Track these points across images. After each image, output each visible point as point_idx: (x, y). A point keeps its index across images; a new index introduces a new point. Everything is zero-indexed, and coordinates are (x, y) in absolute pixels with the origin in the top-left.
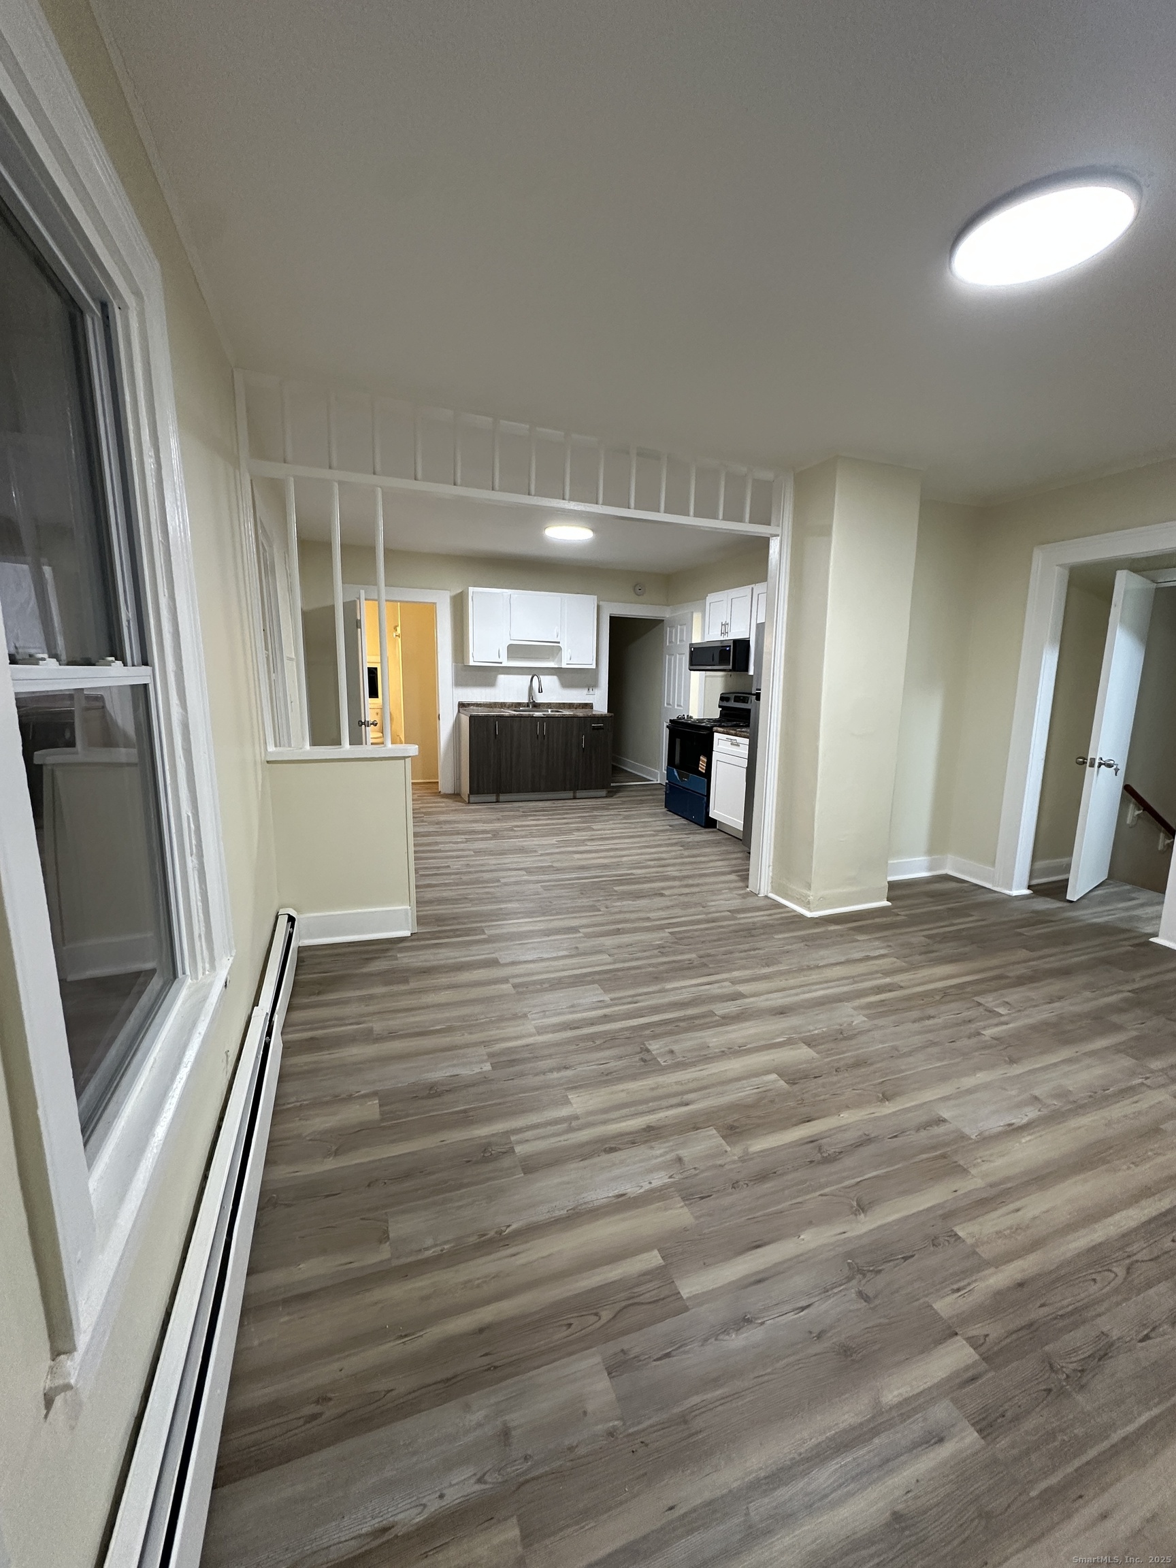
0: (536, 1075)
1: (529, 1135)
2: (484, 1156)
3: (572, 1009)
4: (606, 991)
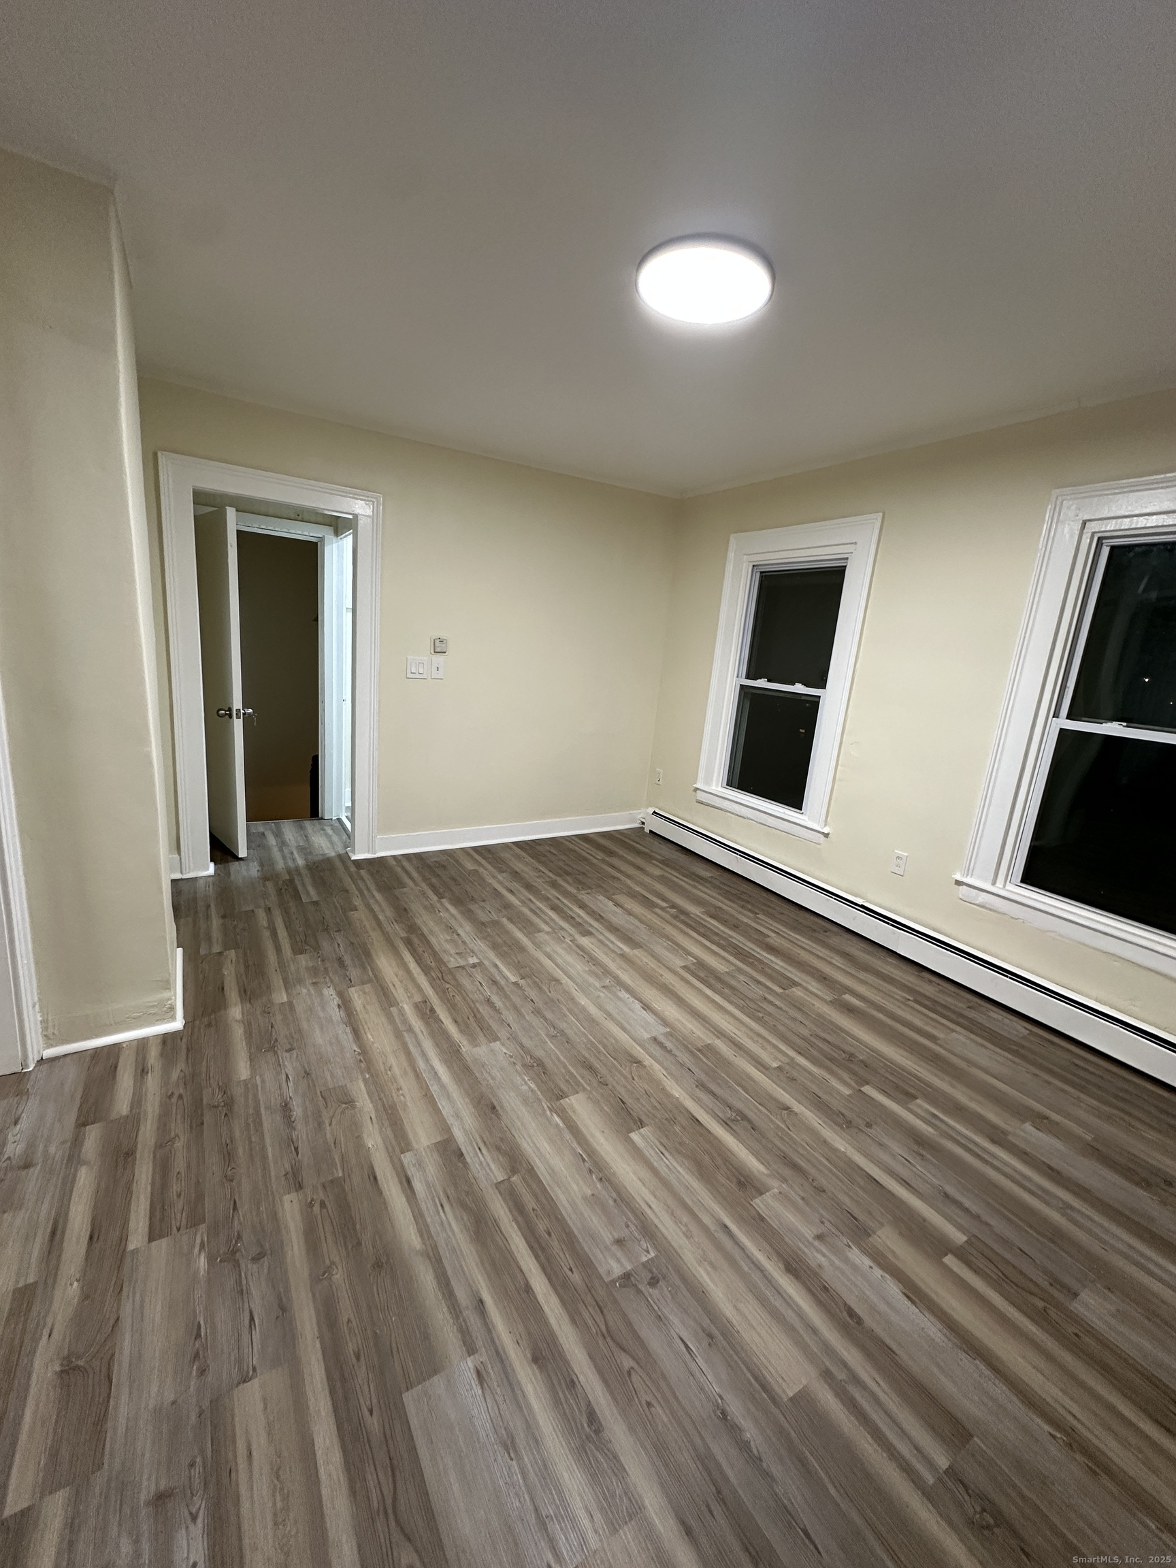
0: (767, 1475)
1: (903, 1448)
2: (998, 1526)
3: (521, 1443)
4: (432, 1366)
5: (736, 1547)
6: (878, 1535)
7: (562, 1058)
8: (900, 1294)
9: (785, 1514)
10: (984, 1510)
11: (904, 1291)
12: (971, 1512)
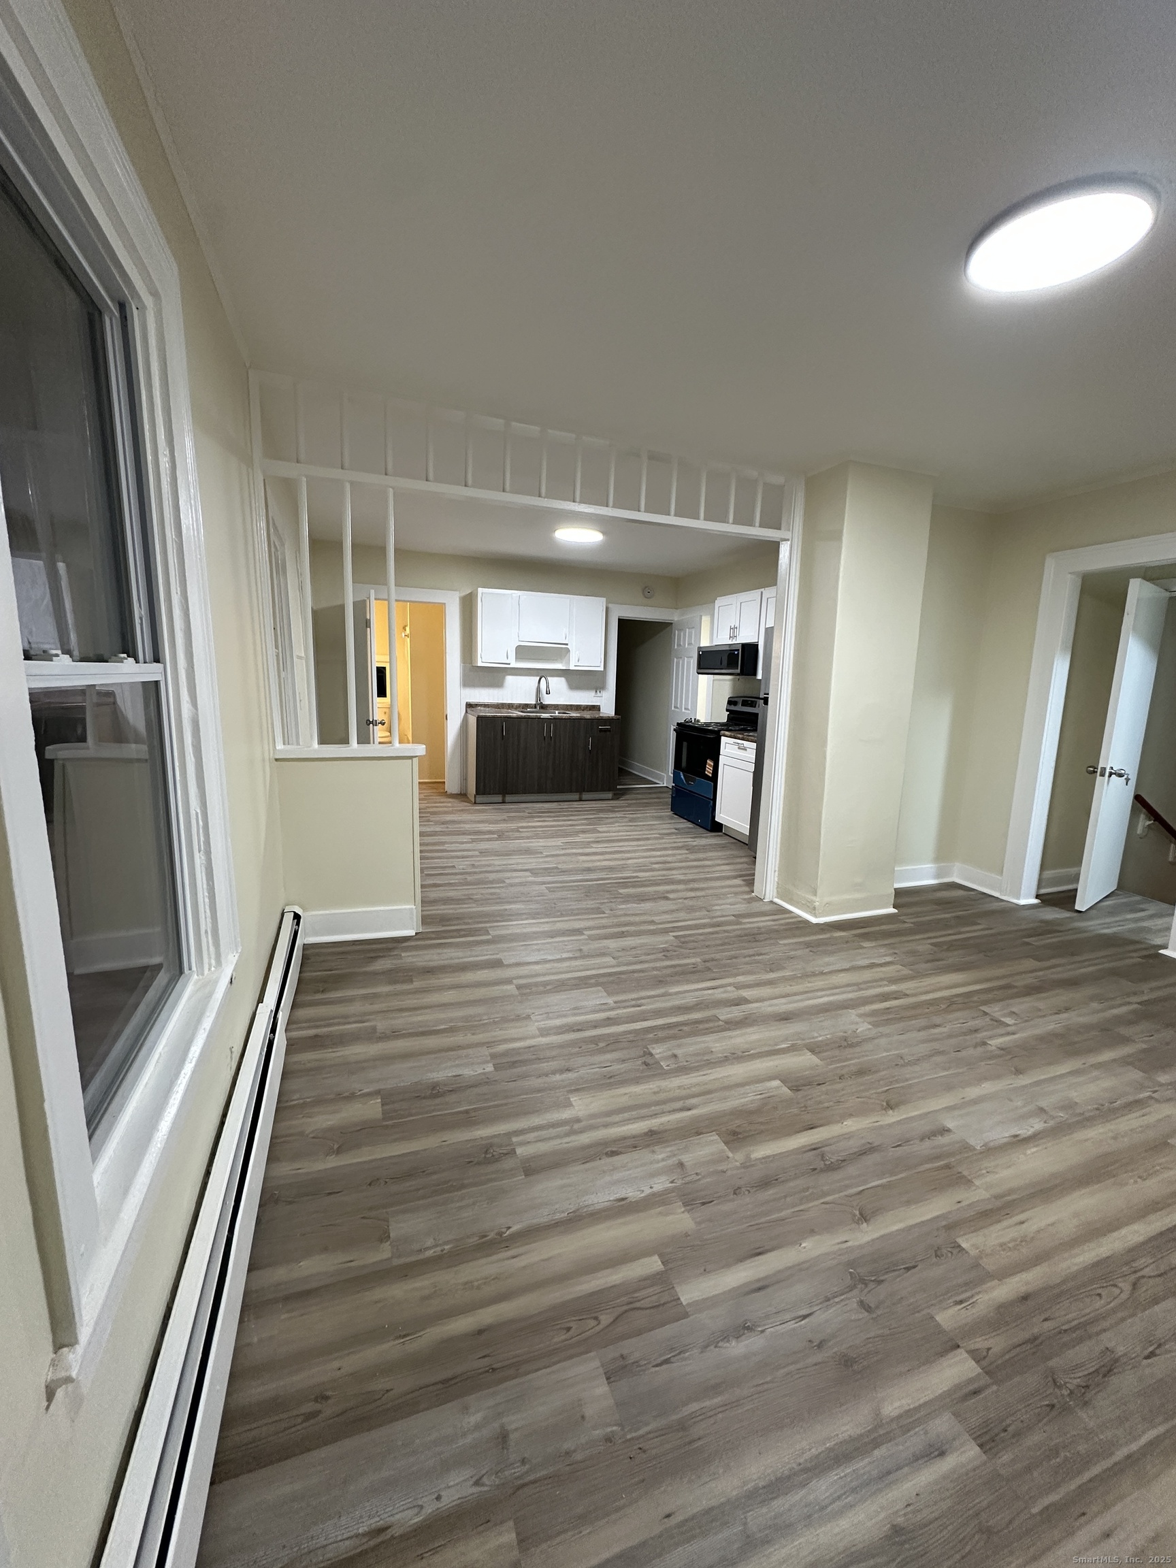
5: (520, 1058)
6: (502, 1105)
7: (866, 1058)
8: (627, 1196)
9: (524, 1077)
10: (493, 1156)
11: (628, 1201)
12: (495, 1148)
